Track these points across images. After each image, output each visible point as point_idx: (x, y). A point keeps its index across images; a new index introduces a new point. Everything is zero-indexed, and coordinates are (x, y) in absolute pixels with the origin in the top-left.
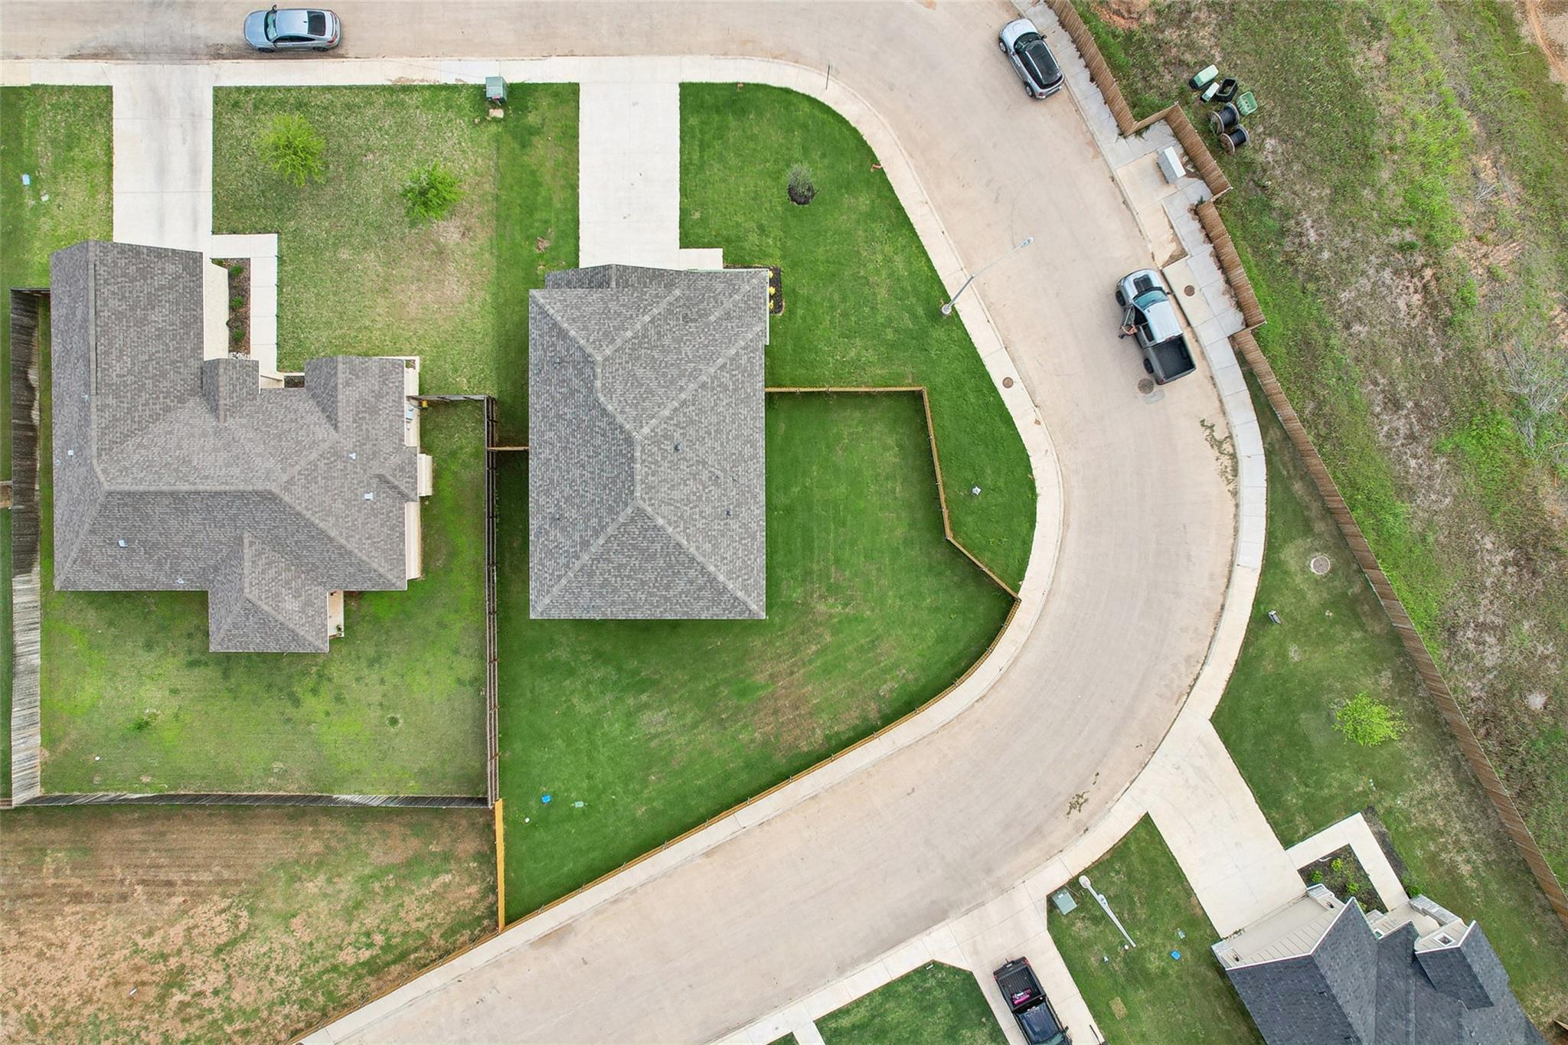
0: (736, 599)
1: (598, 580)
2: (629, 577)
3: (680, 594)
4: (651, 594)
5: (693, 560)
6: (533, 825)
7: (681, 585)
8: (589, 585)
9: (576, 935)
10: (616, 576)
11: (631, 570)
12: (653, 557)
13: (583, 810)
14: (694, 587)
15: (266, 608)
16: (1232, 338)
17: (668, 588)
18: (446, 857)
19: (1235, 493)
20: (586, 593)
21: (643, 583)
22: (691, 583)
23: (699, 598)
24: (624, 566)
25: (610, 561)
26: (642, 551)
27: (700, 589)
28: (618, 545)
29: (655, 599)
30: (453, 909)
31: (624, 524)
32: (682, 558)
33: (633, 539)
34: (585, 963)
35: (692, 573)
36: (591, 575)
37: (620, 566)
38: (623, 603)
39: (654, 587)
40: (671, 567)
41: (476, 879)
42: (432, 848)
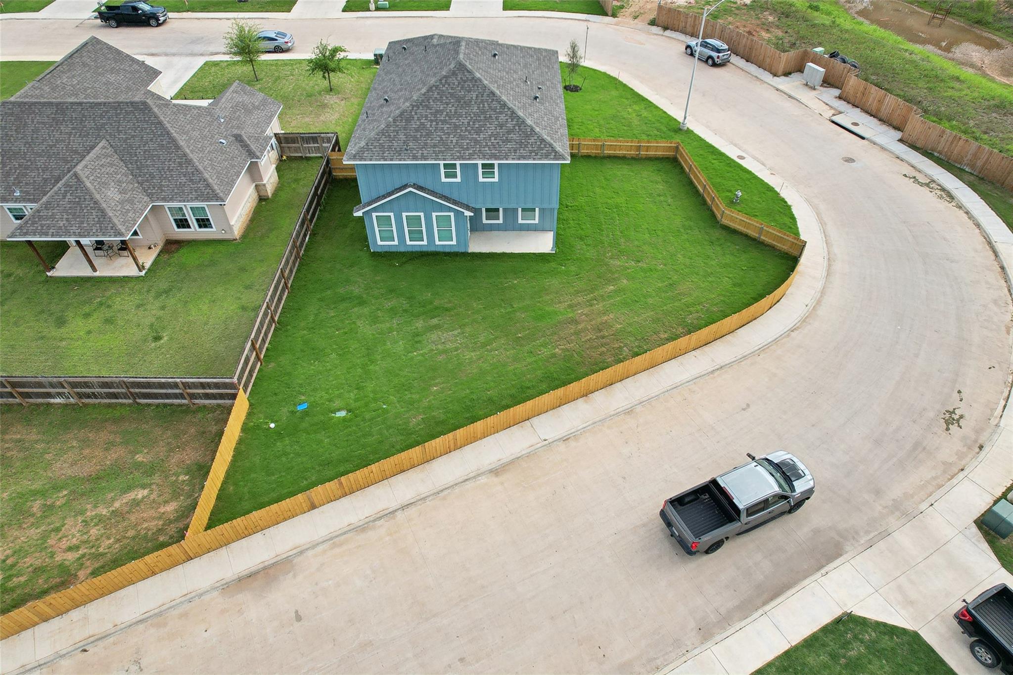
0: (543, 140)
1: (414, 125)
2: (444, 122)
3: (490, 136)
4: (462, 137)
5: (504, 105)
6: (278, 434)
7: (491, 128)
8: (405, 129)
9: (295, 576)
10: (431, 121)
11: (447, 115)
12: (468, 104)
13: (344, 419)
14: (504, 130)
15: (88, 185)
16: (901, 140)
17: (479, 131)
18: (150, 470)
19: (960, 207)
20: (402, 137)
21: (456, 127)
22: (501, 126)
23: (508, 141)
24: (441, 112)
25: (428, 107)
26: (458, 100)
27: (509, 132)
28: (438, 94)
29: (465, 142)
30: (131, 533)
31: (445, 77)
32: (495, 104)
33: (452, 89)
34: (299, 618)
35: (502, 117)
36: (409, 120)
37: (437, 111)
38: (435, 146)
39: (466, 130)
40: (484, 112)
41: (180, 495)
42: (139, 458)
